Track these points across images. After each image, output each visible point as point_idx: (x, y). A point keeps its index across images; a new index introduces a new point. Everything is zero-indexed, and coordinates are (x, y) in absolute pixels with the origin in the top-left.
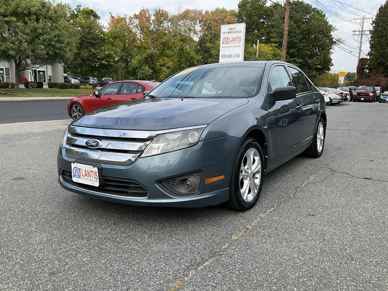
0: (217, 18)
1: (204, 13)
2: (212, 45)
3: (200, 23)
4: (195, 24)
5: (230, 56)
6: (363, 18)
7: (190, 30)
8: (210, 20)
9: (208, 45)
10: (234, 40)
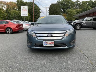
0: (11, 4)
1: (7, 2)
2: (10, 11)
3: (6, 5)
4: (4, 5)
5: (24, 14)
6: (47, 7)
7: (3, 7)
8: (9, 4)
9: (9, 11)
10: (25, 10)
